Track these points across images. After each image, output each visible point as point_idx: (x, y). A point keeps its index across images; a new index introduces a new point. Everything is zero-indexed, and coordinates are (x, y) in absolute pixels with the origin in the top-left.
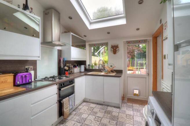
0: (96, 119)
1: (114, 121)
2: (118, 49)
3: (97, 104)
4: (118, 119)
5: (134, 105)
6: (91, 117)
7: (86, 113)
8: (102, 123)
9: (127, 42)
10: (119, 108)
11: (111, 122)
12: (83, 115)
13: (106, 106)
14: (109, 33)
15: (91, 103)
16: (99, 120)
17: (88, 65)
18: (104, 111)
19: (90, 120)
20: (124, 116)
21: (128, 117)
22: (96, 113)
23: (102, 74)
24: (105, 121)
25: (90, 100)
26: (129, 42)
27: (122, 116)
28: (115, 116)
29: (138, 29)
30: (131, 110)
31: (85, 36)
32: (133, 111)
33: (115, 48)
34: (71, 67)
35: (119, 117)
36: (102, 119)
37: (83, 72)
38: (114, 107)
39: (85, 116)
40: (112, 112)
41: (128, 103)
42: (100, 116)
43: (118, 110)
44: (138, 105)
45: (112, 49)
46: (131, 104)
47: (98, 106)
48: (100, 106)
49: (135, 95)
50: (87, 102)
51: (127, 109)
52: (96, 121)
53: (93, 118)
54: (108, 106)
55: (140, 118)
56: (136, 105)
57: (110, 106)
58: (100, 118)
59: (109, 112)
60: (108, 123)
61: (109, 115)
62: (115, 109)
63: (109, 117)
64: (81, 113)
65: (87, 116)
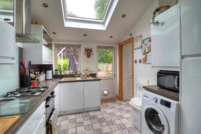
0: (87, 129)
1: (104, 123)
2: (92, 52)
3: (76, 114)
4: (105, 120)
5: (108, 104)
6: (80, 129)
7: (70, 127)
8: (95, 129)
9: (98, 46)
10: (99, 110)
11: (102, 125)
12: (69, 130)
13: (86, 113)
14: (85, 35)
15: (67, 115)
16: (91, 128)
17: (55, 70)
18: (88, 118)
19: (82, 133)
20: (108, 115)
21: (111, 115)
22: (82, 123)
23: (78, 79)
24: (97, 126)
25: (65, 112)
26: (100, 47)
27: (107, 116)
28: (101, 118)
29: (111, 37)
30: (109, 108)
31: (54, 33)
32: (111, 109)
33: (89, 52)
34: (37, 74)
35: (105, 118)
36: (92, 126)
37: (51, 80)
38: (94, 111)
39: (73, 130)
40: (96, 115)
41: (103, 104)
42: (88, 124)
43: (99, 112)
44: (110, 103)
45: (86, 52)
46: (106, 104)
47: (78, 115)
48: (81, 115)
49: (105, 95)
50: (62, 116)
51: (105, 109)
52: (88, 130)
53: (83, 129)
54: (88, 112)
55: (119, 112)
56: (109, 104)
57: (90, 111)
58: (90, 126)
59: (94, 117)
60: (100, 127)
61: (96, 120)
62: (96, 112)
63: (97, 121)
64: (65, 129)
65: (75, 130)
